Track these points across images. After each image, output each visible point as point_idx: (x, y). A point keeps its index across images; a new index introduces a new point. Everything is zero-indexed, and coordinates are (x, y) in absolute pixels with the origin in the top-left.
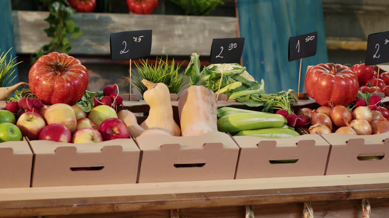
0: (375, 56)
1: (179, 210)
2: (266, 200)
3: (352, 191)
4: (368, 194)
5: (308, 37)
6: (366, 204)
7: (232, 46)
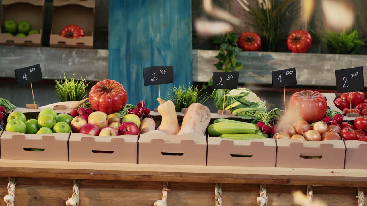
0: (344, 86)
1: (168, 183)
2: (224, 180)
3: (291, 179)
4: (304, 182)
5: (288, 71)
6: (310, 190)
7: (229, 77)
